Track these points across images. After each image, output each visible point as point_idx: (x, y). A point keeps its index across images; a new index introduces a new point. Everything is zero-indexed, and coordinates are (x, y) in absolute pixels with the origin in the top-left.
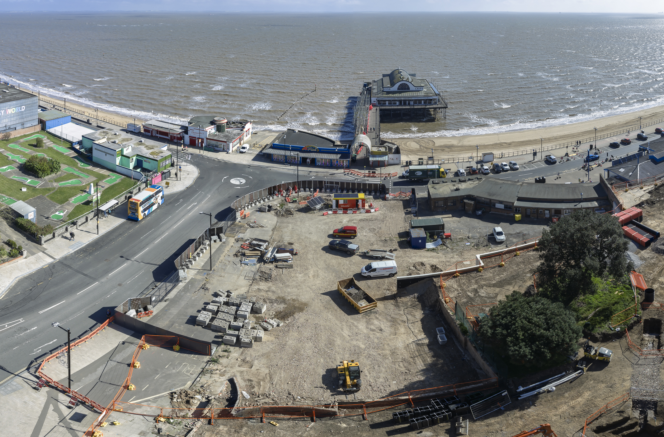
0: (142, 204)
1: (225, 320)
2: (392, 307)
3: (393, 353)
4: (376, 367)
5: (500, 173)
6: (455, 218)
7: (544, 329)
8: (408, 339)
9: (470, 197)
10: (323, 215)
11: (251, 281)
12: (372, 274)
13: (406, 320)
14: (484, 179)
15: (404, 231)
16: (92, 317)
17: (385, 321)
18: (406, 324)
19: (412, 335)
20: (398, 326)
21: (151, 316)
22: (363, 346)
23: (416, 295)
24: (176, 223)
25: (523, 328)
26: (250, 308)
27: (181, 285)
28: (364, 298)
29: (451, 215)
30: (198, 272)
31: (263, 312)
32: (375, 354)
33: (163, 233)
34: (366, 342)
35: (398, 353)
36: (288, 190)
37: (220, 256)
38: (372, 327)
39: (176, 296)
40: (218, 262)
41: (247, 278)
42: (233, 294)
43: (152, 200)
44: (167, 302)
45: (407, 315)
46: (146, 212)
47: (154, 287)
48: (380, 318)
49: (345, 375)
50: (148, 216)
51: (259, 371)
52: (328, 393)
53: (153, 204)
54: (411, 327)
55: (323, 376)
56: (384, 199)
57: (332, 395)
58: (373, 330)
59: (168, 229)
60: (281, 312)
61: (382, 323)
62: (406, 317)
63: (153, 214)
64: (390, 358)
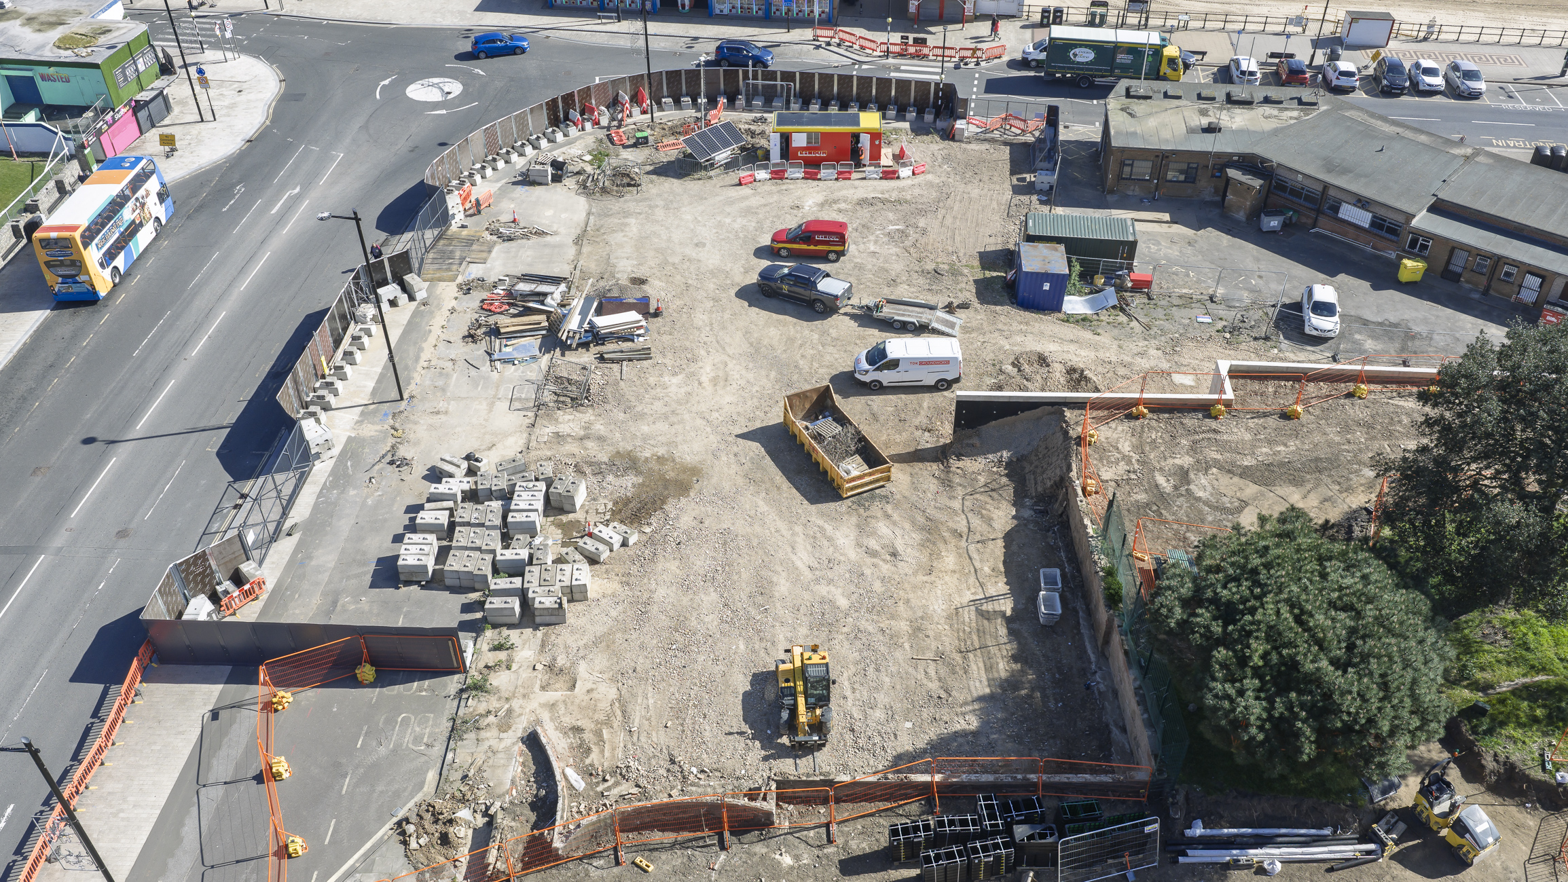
0: (89, 235)
1: (479, 549)
2: (932, 485)
3: (917, 630)
4: (871, 670)
5: (1398, 95)
6: (1179, 229)
7: (1335, 662)
8: (959, 591)
9: (1251, 164)
10: (740, 184)
11: (531, 414)
12: (887, 377)
13: (966, 530)
14: (1323, 108)
15: (999, 247)
16: (80, 676)
17: (907, 526)
18: (963, 544)
19: (972, 579)
20: (941, 545)
21: (264, 597)
22: (843, 603)
23: (1006, 454)
24: (242, 271)
25: (1274, 636)
26: (541, 496)
27: (321, 470)
28: (858, 451)
29: (1167, 217)
30: (362, 413)
31: (578, 506)
32: (870, 629)
33: (207, 316)
34: (853, 588)
35: (931, 633)
36: (614, 103)
37: (421, 350)
39: (316, 507)
40: (419, 369)
41: (517, 405)
42: (485, 461)
43: (128, 214)
44: (296, 537)
45: (970, 515)
46: (120, 262)
47: (240, 501)
48: (896, 517)
49: (793, 694)
50: (128, 273)
51: (594, 695)
52: (757, 751)
53: (133, 229)
54: (975, 556)
55: (746, 694)
56: (949, 135)
57: (766, 759)
58: (874, 554)
59: (221, 298)
60: (627, 501)
61: (898, 532)
62: (964, 522)
63: (150, 261)
64: (907, 646)
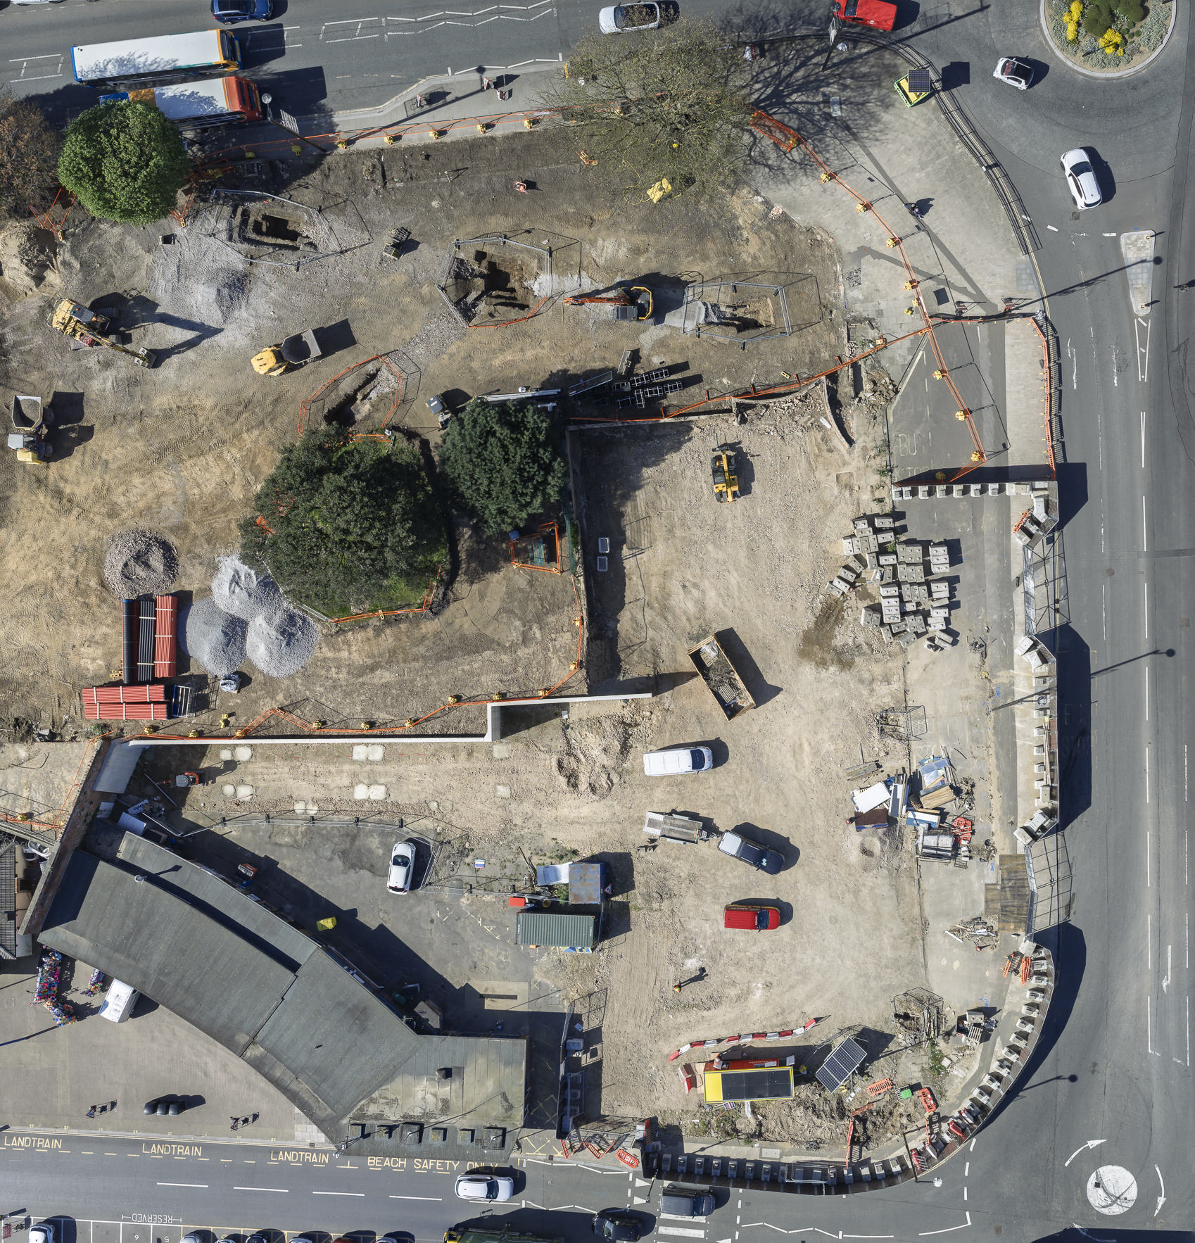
2: (664, 652)
3: (671, 531)
8: (649, 560)
17: (678, 611)
19: (642, 570)
20: (659, 596)
28: (708, 669)
35: (664, 529)
38: (695, 593)
45: (643, 624)
48: (684, 618)
51: (826, 472)
54: (641, 588)
55: (753, 480)
58: (695, 585)
60: (837, 622)
61: (682, 605)
62: (646, 616)
64: (676, 519)
